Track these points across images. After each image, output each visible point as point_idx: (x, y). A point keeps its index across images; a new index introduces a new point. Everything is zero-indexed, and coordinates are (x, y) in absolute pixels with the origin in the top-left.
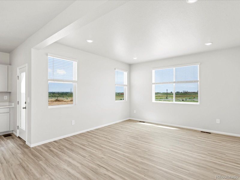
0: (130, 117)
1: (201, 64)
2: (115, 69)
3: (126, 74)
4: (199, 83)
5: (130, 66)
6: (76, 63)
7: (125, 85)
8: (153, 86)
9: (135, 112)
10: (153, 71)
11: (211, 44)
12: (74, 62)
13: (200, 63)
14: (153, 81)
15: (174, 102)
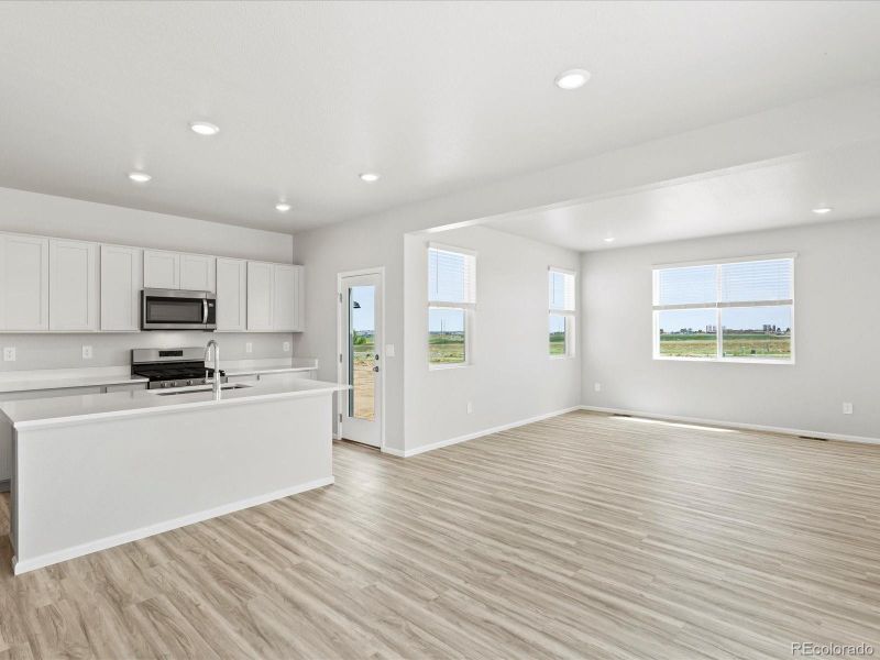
0: (581, 404)
1: (799, 255)
2: (549, 269)
3: (570, 280)
4: (792, 307)
5: (582, 259)
6: (473, 259)
7: (569, 312)
8: (656, 313)
9: (598, 387)
10: (656, 273)
11: (828, 210)
12: (466, 256)
13: (795, 254)
14: (656, 303)
15: (719, 358)
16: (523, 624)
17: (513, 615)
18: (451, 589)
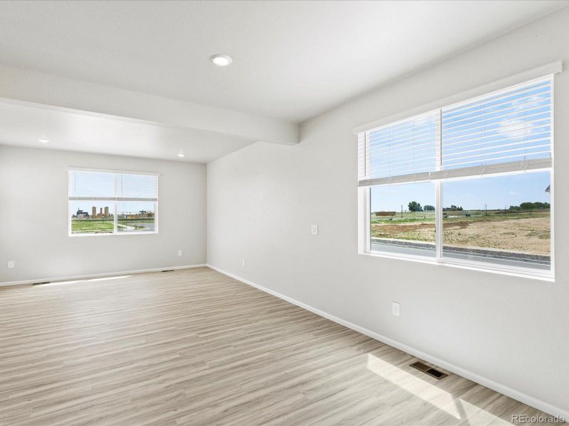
4: (157, 202)
9: (12, 264)
10: (71, 173)
13: (158, 174)
15: (116, 232)
16: (237, 397)
17: (228, 398)
18: (176, 420)
